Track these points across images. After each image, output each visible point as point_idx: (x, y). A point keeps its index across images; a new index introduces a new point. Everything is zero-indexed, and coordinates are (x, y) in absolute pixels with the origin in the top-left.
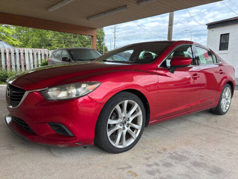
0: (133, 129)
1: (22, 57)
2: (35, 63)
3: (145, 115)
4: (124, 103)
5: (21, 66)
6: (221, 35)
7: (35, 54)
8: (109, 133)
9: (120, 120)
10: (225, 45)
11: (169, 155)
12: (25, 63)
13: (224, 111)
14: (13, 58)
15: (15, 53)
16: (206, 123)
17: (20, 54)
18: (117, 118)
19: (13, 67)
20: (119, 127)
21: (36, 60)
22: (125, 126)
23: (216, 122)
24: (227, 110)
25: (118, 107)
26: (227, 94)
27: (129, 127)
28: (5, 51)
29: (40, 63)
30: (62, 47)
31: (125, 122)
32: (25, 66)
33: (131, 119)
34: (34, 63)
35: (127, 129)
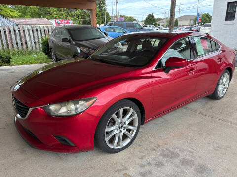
0: (129, 130)
1: (22, 35)
2: (36, 40)
3: (140, 117)
4: (120, 111)
5: (22, 44)
6: (228, 4)
7: (35, 30)
8: (107, 139)
9: (116, 126)
10: (232, 14)
11: (161, 153)
12: (26, 41)
13: (221, 96)
14: (13, 36)
15: (15, 31)
16: (201, 110)
17: (19, 31)
18: (114, 124)
19: (15, 45)
20: (116, 132)
21: (36, 37)
22: (122, 130)
23: (211, 108)
24: (224, 95)
25: (114, 116)
26: (224, 80)
27: (126, 130)
28: (4, 29)
29: (41, 41)
30: (62, 15)
31: (122, 126)
32: (26, 43)
33: (128, 123)
34: (34, 40)
35: (123, 131)
